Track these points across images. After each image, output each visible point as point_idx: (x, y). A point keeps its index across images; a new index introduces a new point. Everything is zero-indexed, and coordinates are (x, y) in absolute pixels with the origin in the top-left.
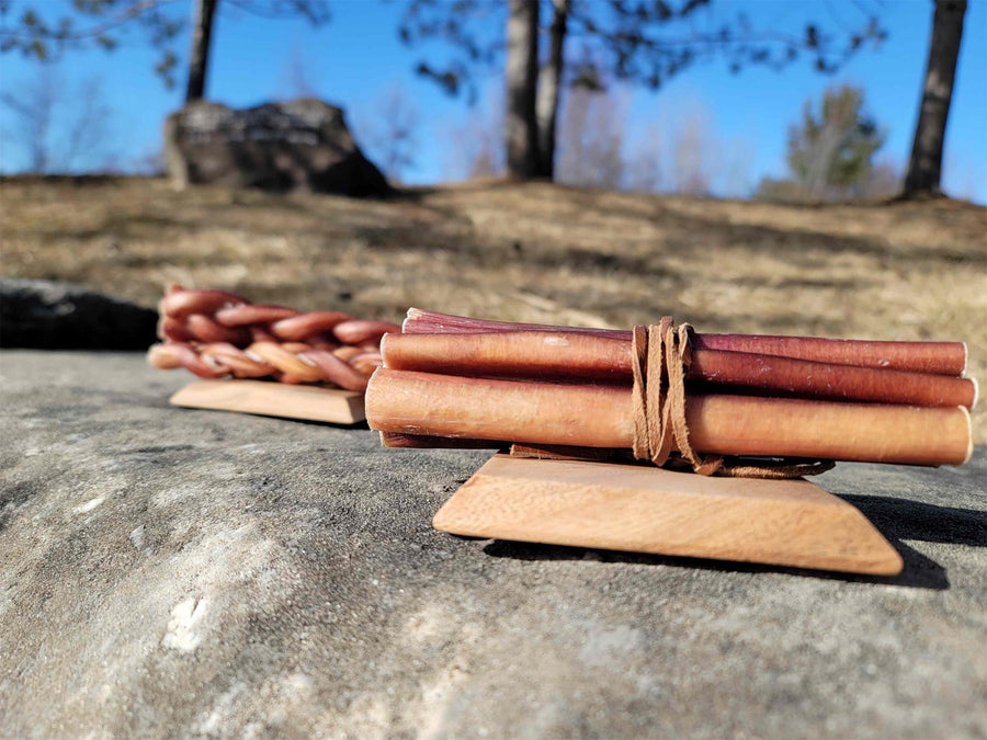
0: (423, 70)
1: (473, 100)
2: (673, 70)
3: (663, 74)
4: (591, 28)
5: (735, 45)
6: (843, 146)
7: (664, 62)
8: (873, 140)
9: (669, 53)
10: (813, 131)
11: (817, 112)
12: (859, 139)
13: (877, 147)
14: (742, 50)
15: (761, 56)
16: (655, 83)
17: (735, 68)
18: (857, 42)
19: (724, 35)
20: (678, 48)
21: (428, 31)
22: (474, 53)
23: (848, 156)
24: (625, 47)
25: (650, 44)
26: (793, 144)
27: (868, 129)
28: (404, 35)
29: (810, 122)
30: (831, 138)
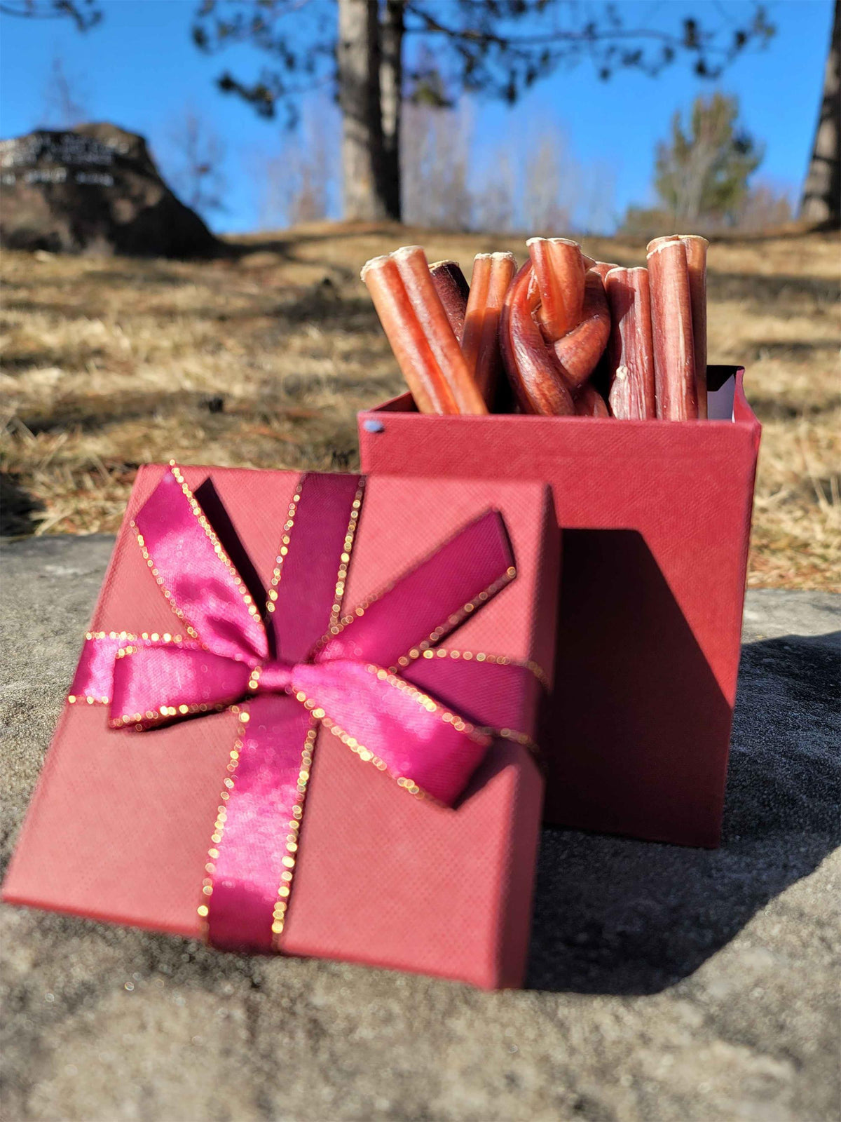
0: (227, 84)
1: (293, 124)
2: (531, 77)
3: (520, 81)
4: (432, 25)
5: (603, 44)
6: (717, 166)
7: (521, 66)
8: (748, 159)
9: (527, 56)
10: (683, 150)
11: (687, 127)
12: (733, 158)
13: (754, 167)
14: (612, 50)
15: (633, 59)
16: (510, 95)
17: (605, 74)
18: (741, 39)
19: (590, 32)
20: (537, 49)
21: (228, 31)
22: (290, 62)
23: (722, 178)
24: (473, 48)
25: (503, 43)
26: (661, 165)
27: (742, 146)
28: (199, 38)
29: (679, 137)
30: (702, 157)
